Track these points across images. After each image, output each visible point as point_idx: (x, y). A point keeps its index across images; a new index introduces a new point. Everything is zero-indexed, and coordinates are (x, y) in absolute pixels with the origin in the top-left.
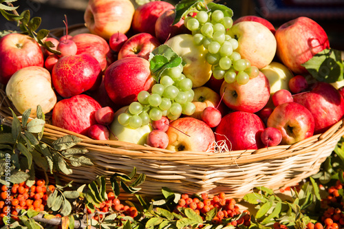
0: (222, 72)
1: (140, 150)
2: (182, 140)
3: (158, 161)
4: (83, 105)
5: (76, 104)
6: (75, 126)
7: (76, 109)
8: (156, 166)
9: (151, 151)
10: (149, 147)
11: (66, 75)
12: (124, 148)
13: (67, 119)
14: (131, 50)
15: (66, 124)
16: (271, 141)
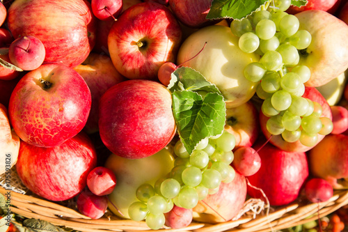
5: (56, 168)
7: (58, 176)
11: (39, 136)
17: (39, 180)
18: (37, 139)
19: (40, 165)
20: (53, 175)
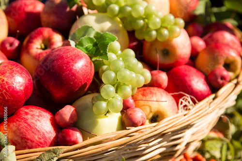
0: (154, 33)
1: (126, 136)
2: (156, 110)
3: (145, 140)
4: (37, 114)
5: (29, 116)
6: (42, 141)
7: (34, 121)
8: (143, 146)
9: (136, 131)
10: (133, 129)
11: (5, 89)
12: (111, 140)
13: (29, 137)
14: (37, 48)
15: (29, 143)
16: (224, 81)
17: (22, 130)
18: (4, 92)
19: (17, 120)
20: (29, 121)
